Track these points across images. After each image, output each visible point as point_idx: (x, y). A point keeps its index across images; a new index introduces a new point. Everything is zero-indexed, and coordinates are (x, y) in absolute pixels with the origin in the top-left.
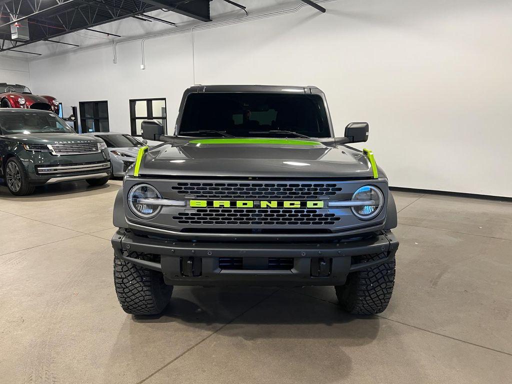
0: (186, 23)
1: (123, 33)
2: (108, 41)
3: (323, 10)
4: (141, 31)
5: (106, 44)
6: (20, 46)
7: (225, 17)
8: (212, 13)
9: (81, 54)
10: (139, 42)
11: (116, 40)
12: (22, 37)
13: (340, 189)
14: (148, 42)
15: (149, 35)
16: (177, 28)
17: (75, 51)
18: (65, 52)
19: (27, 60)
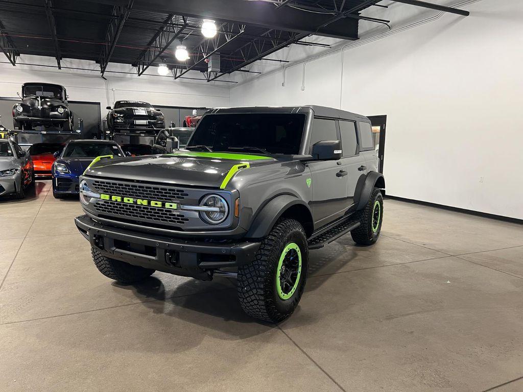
0: (337, 44)
1: (291, 59)
2: (280, 66)
3: (466, 13)
4: (303, 55)
5: (279, 69)
6: (219, 76)
7: (370, 34)
8: (360, 31)
9: (263, 80)
10: (302, 65)
11: (286, 65)
12: (215, 69)
13: (187, 195)
14: (308, 65)
15: (310, 58)
16: (331, 49)
17: (258, 78)
18: (252, 79)
19: (229, 88)
